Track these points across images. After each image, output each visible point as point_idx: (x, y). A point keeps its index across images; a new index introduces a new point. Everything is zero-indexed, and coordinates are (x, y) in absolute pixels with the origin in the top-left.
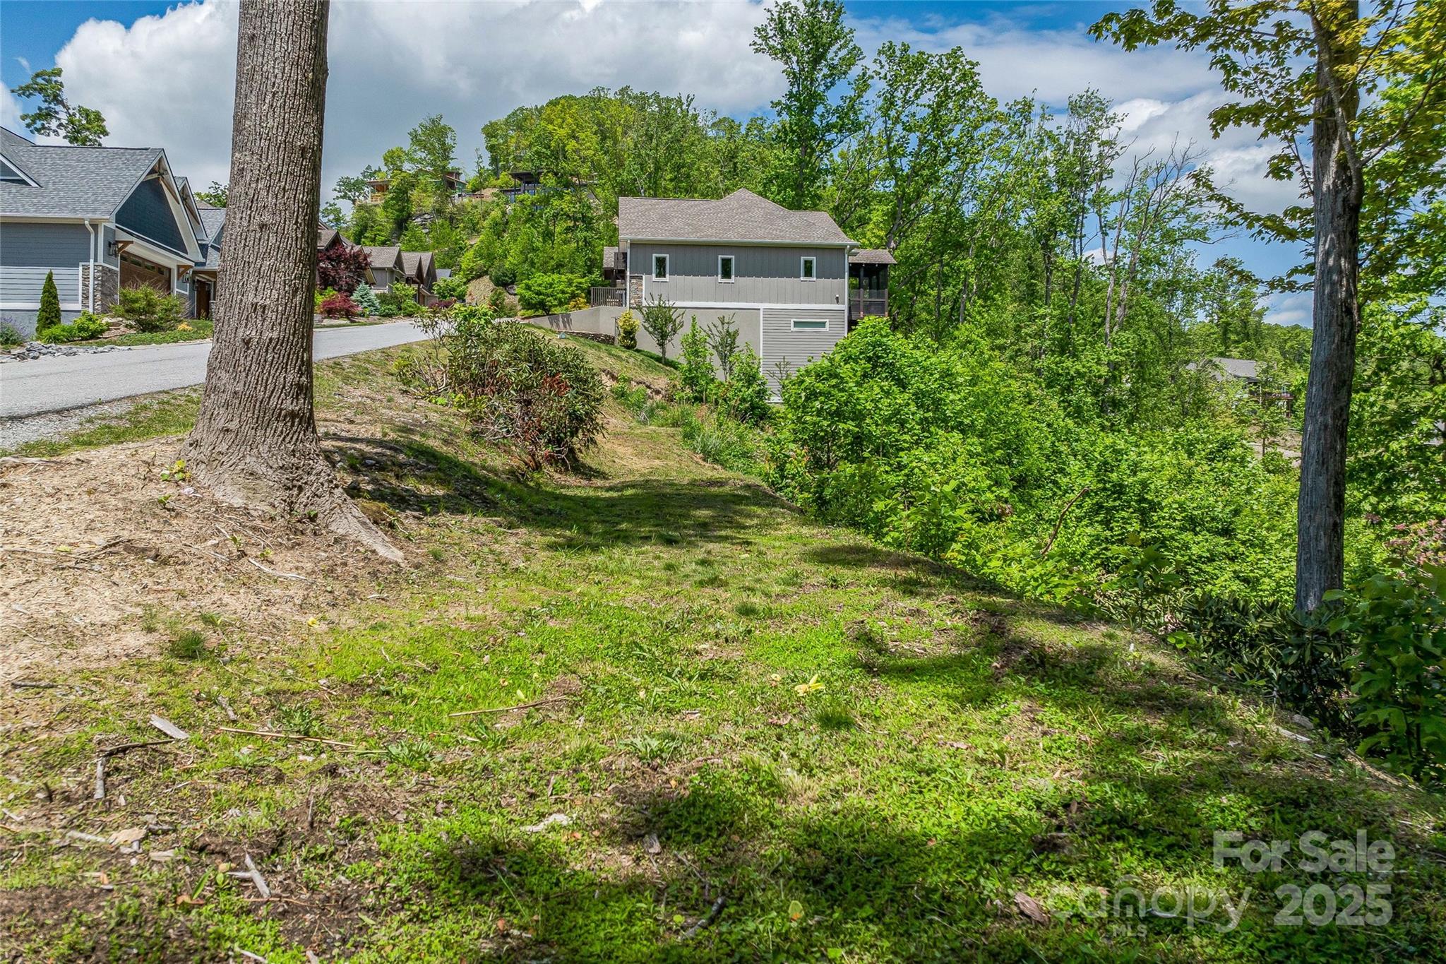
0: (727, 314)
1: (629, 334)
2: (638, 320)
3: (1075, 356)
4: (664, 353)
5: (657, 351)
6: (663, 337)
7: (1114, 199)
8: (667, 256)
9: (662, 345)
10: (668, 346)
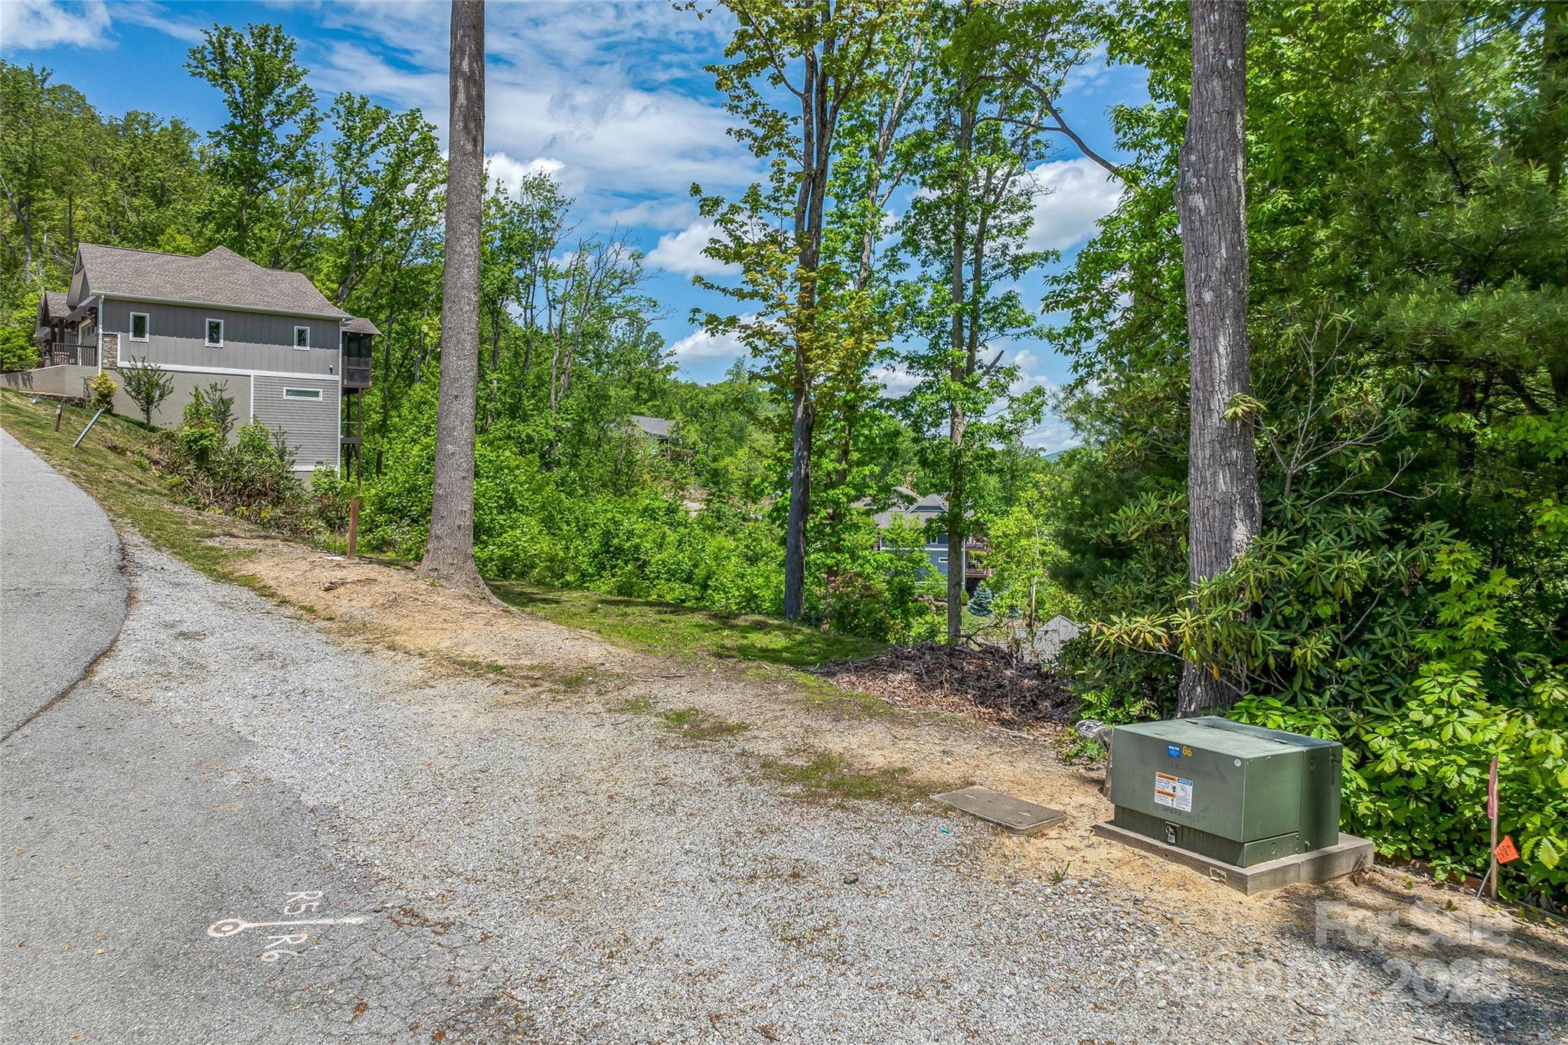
0: (219, 380)
1: (105, 397)
2: (117, 383)
3: (525, 419)
4: (148, 419)
5: (141, 417)
6: (148, 402)
7: (561, 276)
8: (148, 315)
9: (147, 411)
10: (154, 412)
